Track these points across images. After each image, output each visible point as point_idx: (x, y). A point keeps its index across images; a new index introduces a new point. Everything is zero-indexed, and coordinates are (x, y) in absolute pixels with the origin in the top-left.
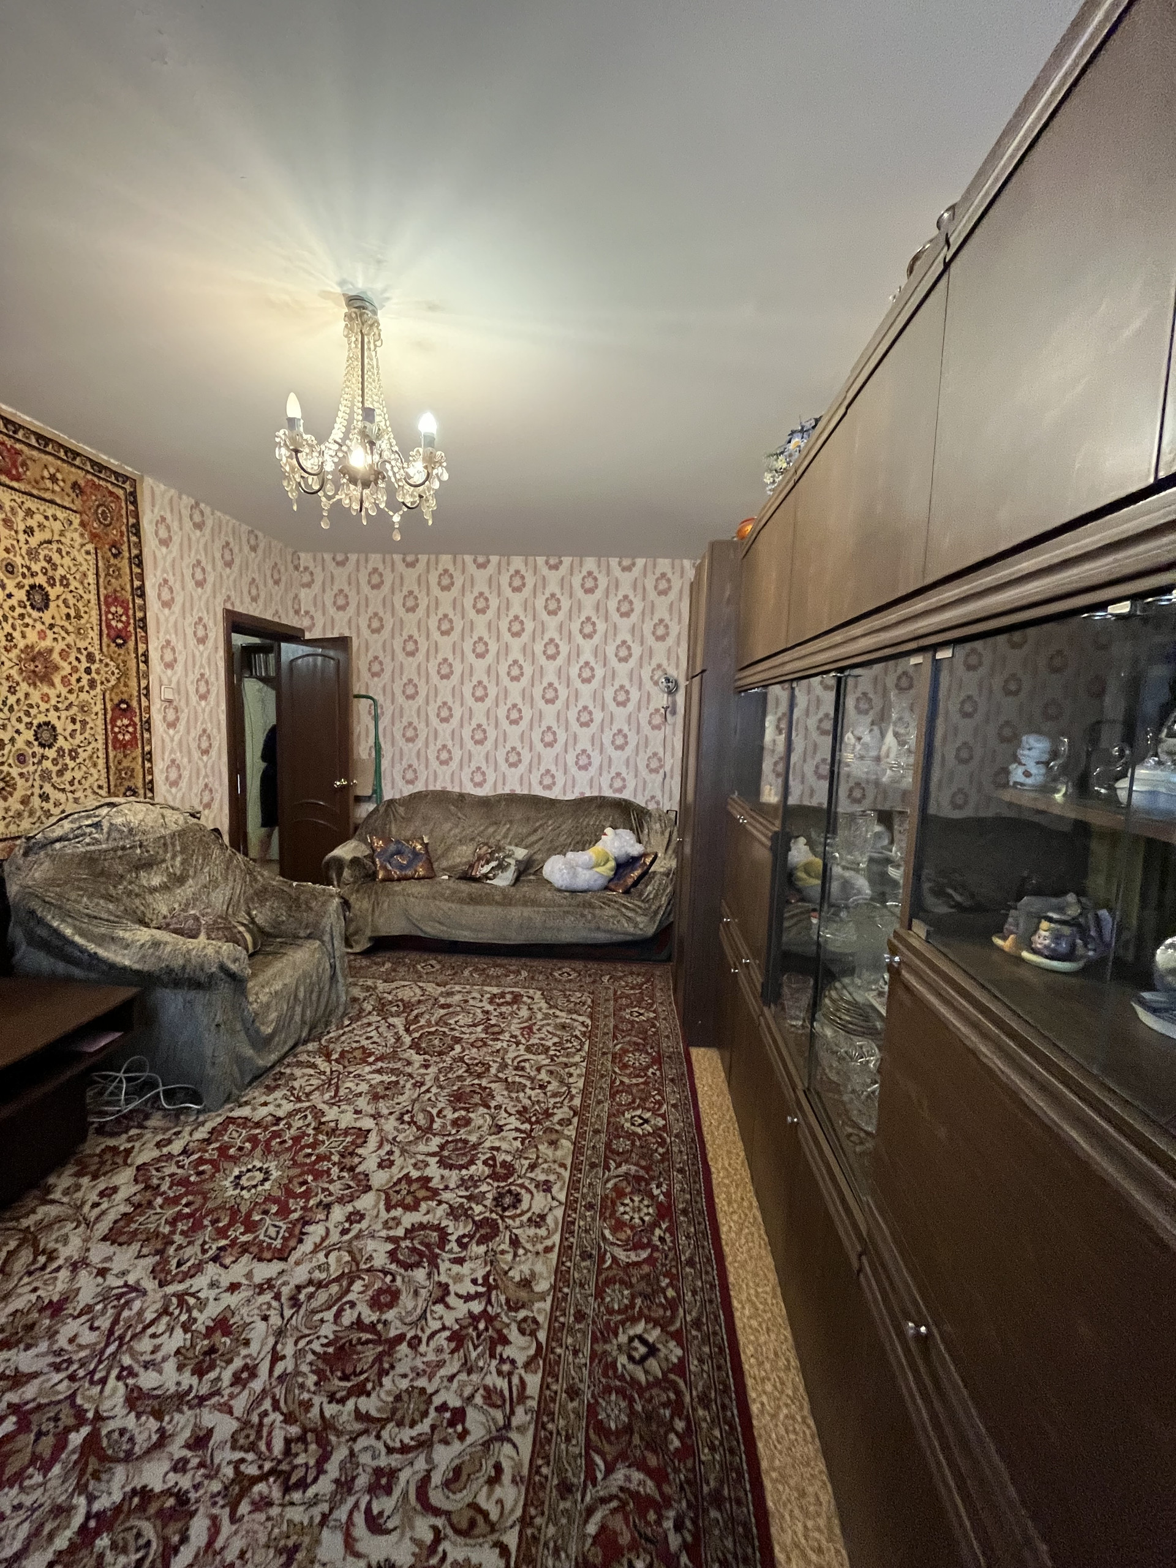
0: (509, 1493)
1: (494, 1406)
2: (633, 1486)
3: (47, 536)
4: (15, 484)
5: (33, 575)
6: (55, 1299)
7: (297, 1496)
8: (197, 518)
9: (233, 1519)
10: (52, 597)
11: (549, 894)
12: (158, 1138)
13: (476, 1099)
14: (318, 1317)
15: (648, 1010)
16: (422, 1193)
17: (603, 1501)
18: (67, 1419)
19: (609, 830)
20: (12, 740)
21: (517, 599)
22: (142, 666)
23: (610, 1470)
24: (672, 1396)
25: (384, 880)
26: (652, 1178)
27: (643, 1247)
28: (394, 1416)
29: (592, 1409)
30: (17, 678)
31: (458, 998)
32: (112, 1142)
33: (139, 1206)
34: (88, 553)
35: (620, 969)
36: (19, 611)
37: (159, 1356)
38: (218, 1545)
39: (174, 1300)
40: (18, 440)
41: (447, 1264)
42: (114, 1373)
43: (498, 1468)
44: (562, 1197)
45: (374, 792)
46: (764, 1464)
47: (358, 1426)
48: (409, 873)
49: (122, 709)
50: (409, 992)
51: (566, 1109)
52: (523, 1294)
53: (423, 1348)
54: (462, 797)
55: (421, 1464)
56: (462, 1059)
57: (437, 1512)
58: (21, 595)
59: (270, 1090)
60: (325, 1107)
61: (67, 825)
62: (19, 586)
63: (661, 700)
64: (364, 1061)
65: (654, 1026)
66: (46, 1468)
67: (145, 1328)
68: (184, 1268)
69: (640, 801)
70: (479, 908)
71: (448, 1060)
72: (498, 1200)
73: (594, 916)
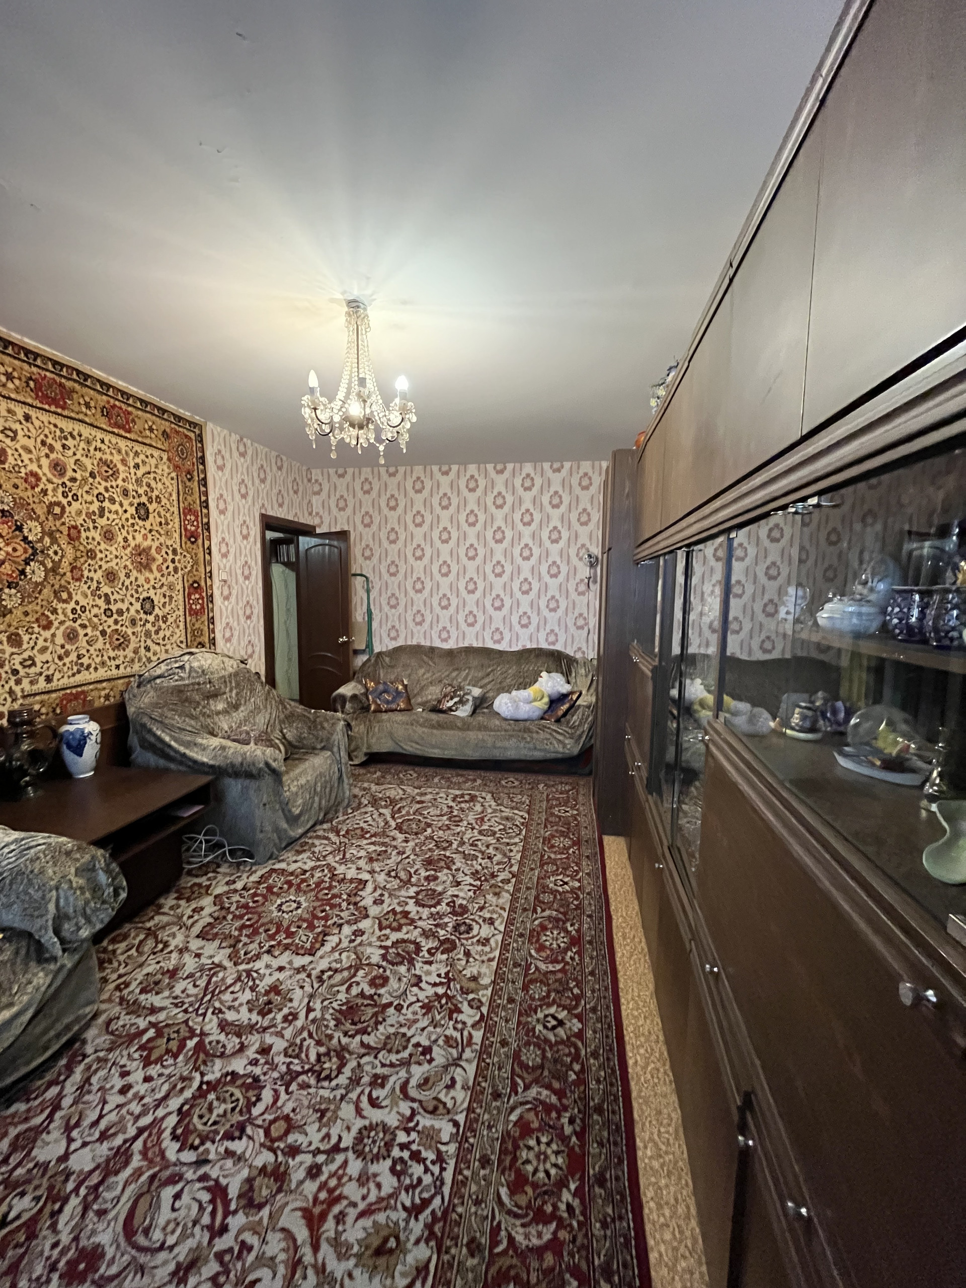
0: (460, 1096)
1: (451, 1046)
2: (542, 1098)
3: (147, 469)
4: (128, 435)
5: (139, 496)
6: (171, 968)
7: (326, 1084)
8: (242, 449)
9: (287, 1092)
10: (151, 511)
11: (497, 722)
12: (228, 879)
13: (442, 864)
14: (336, 989)
15: (572, 808)
16: (403, 921)
17: (522, 1104)
18: (184, 1032)
19: (544, 674)
20: (128, 609)
21: (472, 498)
22: (207, 557)
23: (527, 1088)
24: (573, 1050)
25: (375, 711)
26: (568, 920)
27: (558, 962)
28: (386, 1046)
29: (517, 1055)
30: (130, 567)
31: (429, 797)
32: (197, 880)
33: (216, 919)
34: (172, 479)
35: (552, 780)
36: (131, 521)
37: (236, 1004)
38: (279, 1104)
39: (244, 974)
40: (129, 405)
41: (420, 964)
42: (211, 1010)
43: (453, 1080)
44: (502, 928)
45: (367, 646)
46: (634, 1094)
47: (363, 1051)
48: (394, 706)
49: (195, 587)
50: (394, 792)
51: (506, 872)
52: (472, 985)
53: (404, 1011)
54: (432, 649)
55: (403, 1074)
56: (432, 838)
57: (413, 1100)
58: (132, 510)
59: (299, 853)
60: (337, 865)
61: (163, 667)
62: (131, 505)
63: (584, 571)
64: (363, 837)
65: (576, 819)
66: (175, 1056)
67: (227, 988)
68: (249, 956)
69: (570, 652)
70: (445, 732)
71: (422, 838)
72: (456, 928)
73: (532, 738)
